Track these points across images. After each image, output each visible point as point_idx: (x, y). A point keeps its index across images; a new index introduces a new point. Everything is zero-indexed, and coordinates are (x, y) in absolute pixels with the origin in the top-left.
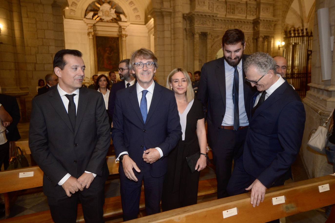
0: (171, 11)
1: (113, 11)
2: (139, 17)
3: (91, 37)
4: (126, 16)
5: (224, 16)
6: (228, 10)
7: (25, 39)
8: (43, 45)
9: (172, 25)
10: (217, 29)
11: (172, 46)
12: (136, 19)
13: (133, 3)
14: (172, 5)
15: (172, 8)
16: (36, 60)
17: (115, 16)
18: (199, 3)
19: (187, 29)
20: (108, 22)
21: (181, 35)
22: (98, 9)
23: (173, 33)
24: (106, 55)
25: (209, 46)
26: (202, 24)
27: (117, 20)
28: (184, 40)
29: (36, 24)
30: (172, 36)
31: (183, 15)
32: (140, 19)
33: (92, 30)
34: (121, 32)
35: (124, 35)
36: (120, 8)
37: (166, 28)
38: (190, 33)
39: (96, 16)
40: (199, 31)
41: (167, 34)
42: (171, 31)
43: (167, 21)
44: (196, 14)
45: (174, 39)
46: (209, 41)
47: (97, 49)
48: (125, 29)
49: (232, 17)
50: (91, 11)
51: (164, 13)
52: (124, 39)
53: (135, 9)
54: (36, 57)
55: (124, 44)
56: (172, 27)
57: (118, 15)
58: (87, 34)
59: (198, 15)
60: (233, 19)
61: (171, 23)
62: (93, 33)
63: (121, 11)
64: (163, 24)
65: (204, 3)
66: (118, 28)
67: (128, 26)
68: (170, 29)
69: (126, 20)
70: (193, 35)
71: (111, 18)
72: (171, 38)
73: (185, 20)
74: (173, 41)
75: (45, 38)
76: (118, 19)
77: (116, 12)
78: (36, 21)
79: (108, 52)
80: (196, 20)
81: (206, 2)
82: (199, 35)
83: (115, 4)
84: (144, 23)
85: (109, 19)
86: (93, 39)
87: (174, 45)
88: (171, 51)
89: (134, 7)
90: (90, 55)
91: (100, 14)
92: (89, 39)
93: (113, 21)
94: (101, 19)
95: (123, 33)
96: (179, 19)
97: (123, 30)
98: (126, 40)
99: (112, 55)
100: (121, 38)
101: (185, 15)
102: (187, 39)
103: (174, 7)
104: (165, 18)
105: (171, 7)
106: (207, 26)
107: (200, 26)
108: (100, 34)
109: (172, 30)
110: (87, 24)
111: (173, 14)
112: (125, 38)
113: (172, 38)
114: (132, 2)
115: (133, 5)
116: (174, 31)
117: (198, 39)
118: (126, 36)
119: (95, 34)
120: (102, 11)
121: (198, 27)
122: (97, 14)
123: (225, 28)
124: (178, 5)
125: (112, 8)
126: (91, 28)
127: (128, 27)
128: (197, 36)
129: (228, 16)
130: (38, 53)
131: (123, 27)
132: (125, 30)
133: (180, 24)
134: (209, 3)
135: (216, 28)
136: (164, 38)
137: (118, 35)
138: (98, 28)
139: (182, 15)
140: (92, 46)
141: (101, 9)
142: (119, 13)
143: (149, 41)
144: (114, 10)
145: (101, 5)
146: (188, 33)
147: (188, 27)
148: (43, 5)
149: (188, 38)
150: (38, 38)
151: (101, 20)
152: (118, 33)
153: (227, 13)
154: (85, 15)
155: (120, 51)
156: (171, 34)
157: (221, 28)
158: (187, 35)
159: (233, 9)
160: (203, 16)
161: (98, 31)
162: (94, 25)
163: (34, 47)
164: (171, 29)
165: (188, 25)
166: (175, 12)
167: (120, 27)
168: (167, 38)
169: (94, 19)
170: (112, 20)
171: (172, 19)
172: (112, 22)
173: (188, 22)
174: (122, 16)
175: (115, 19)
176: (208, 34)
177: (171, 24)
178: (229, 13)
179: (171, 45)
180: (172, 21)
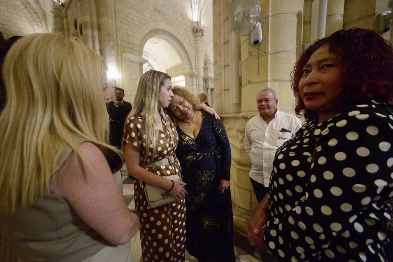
8: (134, 90)
9: (197, 82)
16: (130, 100)
19: (204, 86)
23: (198, 87)
29: (130, 75)
30: (198, 89)
37: (194, 84)
41: (195, 87)
42: (197, 86)
43: (195, 80)
51: (194, 75)
54: (130, 98)
56: (197, 84)
64: (193, 82)
70: (207, 89)
75: (135, 85)
80: (209, 81)
96: (201, 79)
101: (203, 78)
103: (198, 72)
104: (194, 78)
105: (196, 72)
111: (197, 76)
113: (198, 90)
124: (200, 72)
130: (131, 95)
133: (201, 83)
148: (135, 63)
156: (197, 88)
163: (129, 91)
165: (205, 84)
171: (197, 80)
173: (205, 82)
180: (197, 81)
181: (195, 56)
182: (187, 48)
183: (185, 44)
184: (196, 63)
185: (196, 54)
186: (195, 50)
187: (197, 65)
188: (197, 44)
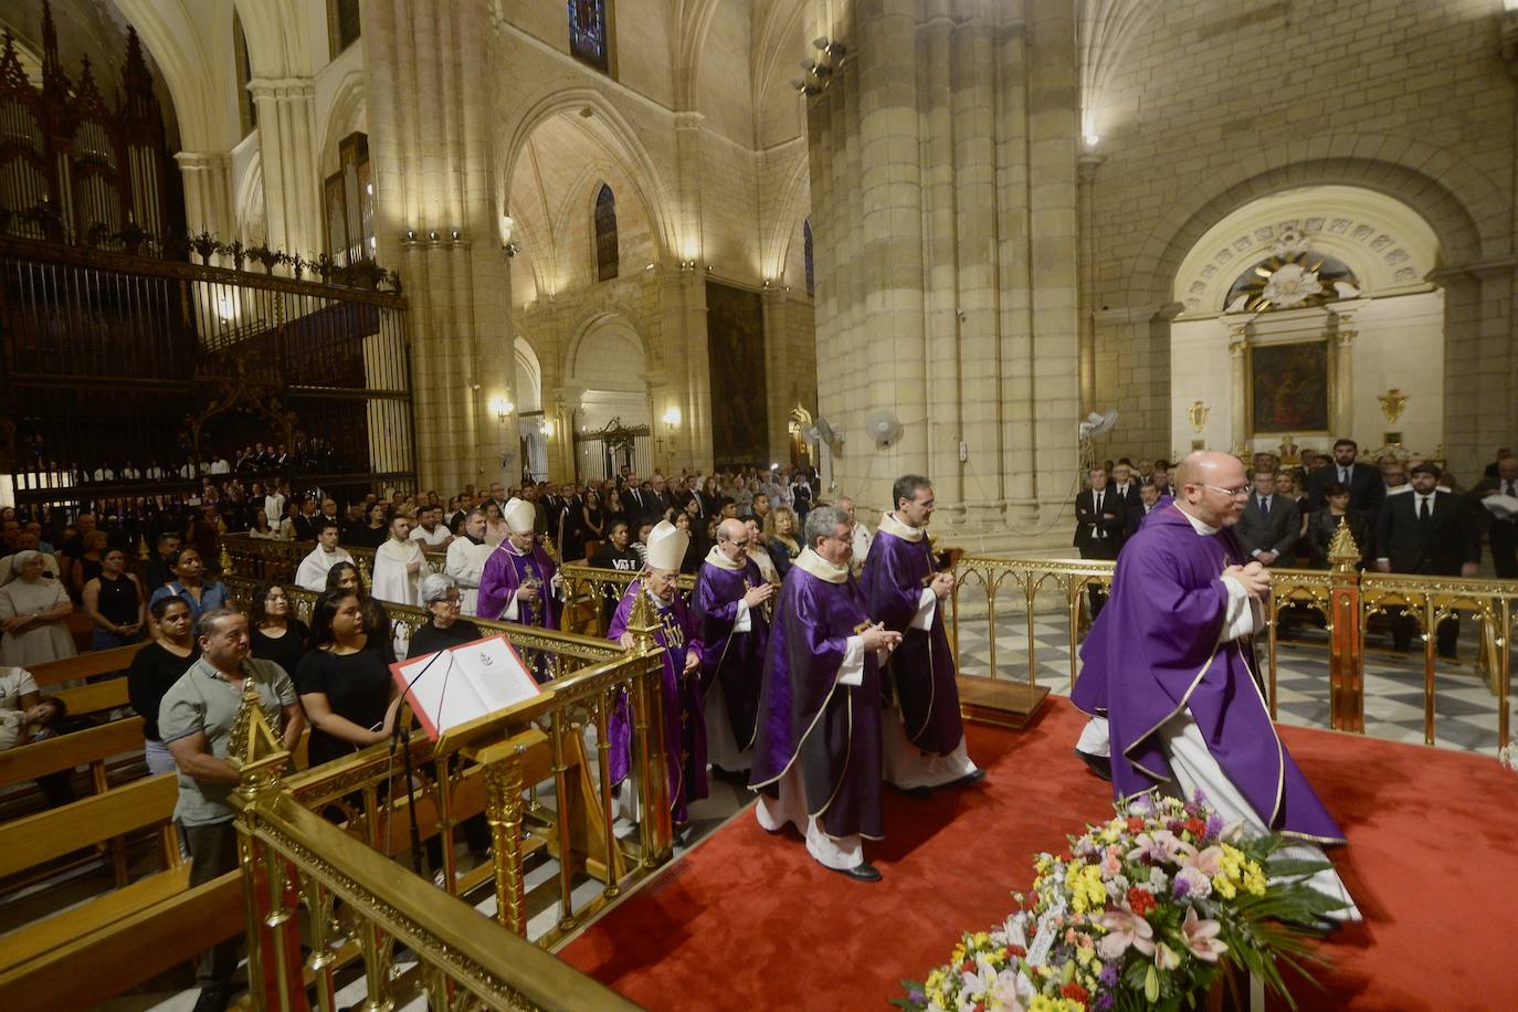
1: (1312, 278)
2: (1411, 272)
3: (1238, 353)
4: (1355, 283)
7: (1097, 390)
12: (1397, 281)
13: (1387, 240)
17: (1317, 288)
20: (1292, 308)
22: (1263, 283)
24: (1283, 390)
27: (1325, 297)
32: (1415, 277)
33: (1242, 338)
34: (1336, 326)
35: (1344, 334)
36: (1337, 263)
39: (1258, 301)
47: (1254, 378)
48: (1349, 316)
50: (1244, 289)
52: (1345, 344)
55: (1344, 358)
57: (1328, 282)
58: (1227, 347)
62: (1244, 345)
63: (1339, 270)
66: (1326, 318)
67: (1362, 306)
71: (1304, 296)
76: (1327, 293)
77: (1320, 278)
78: (1119, 356)
79: (1287, 382)
83: (1319, 257)
84: (1427, 287)
85: (1294, 300)
86: (1245, 357)
89: (1390, 249)
90: (1233, 396)
91: (1269, 293)
92: (1234, 358)
93: (1310, 303)
94: (1270, 304)
95: (1343, 327)
97: (1341, 321)
98: (1350, 347)
99: (1299, 390)
100: (1336, 344)
108: (1265, 341)
110: (1230, 325)
112: (1350, 340)
114: (1382, 237)
115: (1387, 244)
118: (1353, 334)
119: (1249, 344)
120: (1275, 284)
122: (1261, 295)
125: (1308, 270)
126: (1239, 334)
127: (1359, 310)
131: (1340, 314)
132: (1349, 320)
137: (1323, 335)
138: (1260, 329)
140: (1238, 374)
141: (1271, 281)
142: (1330, 276)
144: (1316, 274)
145: (1273, 271)
150: (1119, 385)
151: (1273, 308)
152: (1326, 330)
154: (1226, 305)
155: (1331, 375)
161: (1260, 335)
162: (1250, 324)
167: (1333, 314)
169: (1251, 308)
170: (1306, 300)
172: (1308, 307)
174: (1340, 284)
175: (1318, 296)
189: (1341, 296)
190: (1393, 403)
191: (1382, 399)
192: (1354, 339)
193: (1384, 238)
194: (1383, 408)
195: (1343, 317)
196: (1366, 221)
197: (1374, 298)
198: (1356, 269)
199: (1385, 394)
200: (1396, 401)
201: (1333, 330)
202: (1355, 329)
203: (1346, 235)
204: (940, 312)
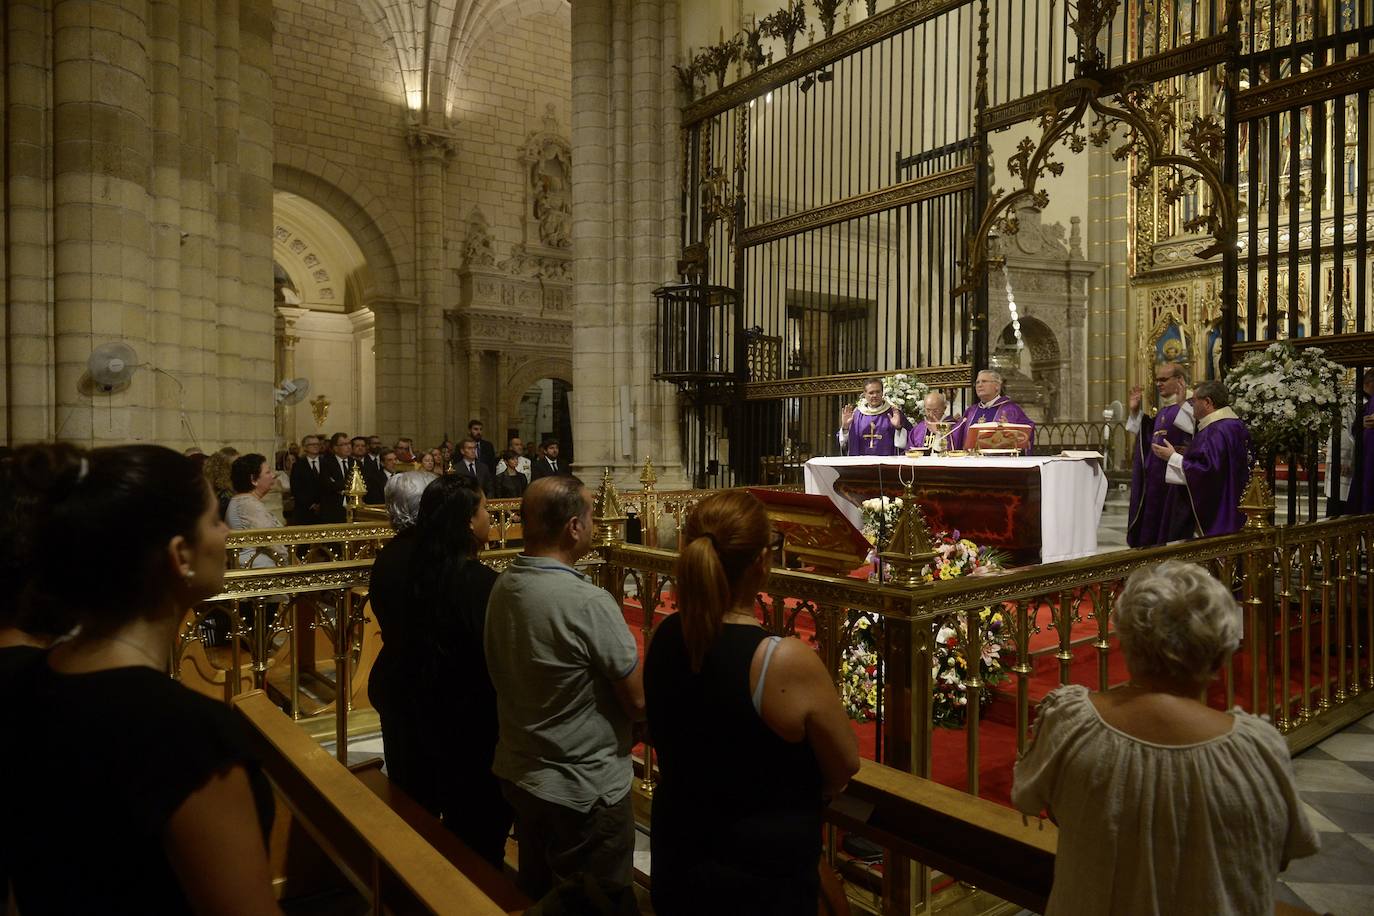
0: (418, 302)
2: (331, 293)
4: (295, 291)
5: (538, 316)
6: (546, 302)
9: (420, 332)
10: (524, 343)
11: (420, 377)
12: (322, 298)
13: (315, 259)
14: (419, 289)
15: (419, 295)
18: (479, 289)
19: (454, 343)
21: (439, 355)
23: (420, 349)
25: (504, 381)
26: (488, 333)
28: (445, 364)
30: (420, 355)
31: (445, 311)
32: (333, 298)
34: (283, 330)
35: (289, 337)
36: (284, 271)
37: (405, 337)
38: (460, 351)
40: (482, 349)
41: (408, 351)
42: (416, 344)
43: (407, 322)
44: (473, 313)
45: (424, 363)
46: (504, 371)
48: (294, 322)
49: (556, 317)
51: (401, 307)
52: (290, 348)
53: (321, 273)
55: (287, 361)
56: (419, 337)
57: (278, 286)
59: (477, 315)
60: (558, 321)
61: (417, 328)
64: (398, 329)
65: (492, 288)
66: (275, 321)
67: (303, 315)
68: (414, 341)
69: (296, 301)
70: (468, 355)
72: (416, 359)
73: (450, 321)
74: (420, 367)
80: (473, 324)
81: (495, 286)
82: (481, 357)
84: (342, 309)
87: (424, 375)
88: (416, 389)
89: (317, 268)
95: (289, 331)
96: (436, 320)
97: (287, 325)
98: (293, 350)
100: (281, 346)
101: (449, 313)
102: (453, 363)
103: (424, 294)
104: (403, 316)
105: (416, 293)
106: (497, 338)
107: (481, 337)
109: (419, 343)
111: (420, 310)
112: (293, 345)
113: (420, 361)
114: (311, 255)
115: (315, 263)
116: (423, 346)
117: (478, 365)
118: (296, 340)
121: (479, 340)
123: (540, 339)
124: (433, 292)
127: (301, 318)
128: (475, 359)
129: (546, 316)
131: (287, 319)
132: (294, 326)
133: (438, 332)
134: (503, 286)
135: (520, 339)
136: (399, 359)
139: (442, 313)
142: (280, 281)
143: (357, 354)
146: (455, 350)
147: (456, 338)
149: (455, 361)
153: (546, 309)
156: (417, 352)
157: (533, 339)
158: (453, 353)
159: (557, 300)
160: (490, 319)
164: (417, 340)
165: (456, 333)
166: (425, 304)
167: (280, 317)
168: (408, 359)
171: (420, 320)
173: (456, 327)
174: (286, 292)
176: (501, 354)
177: (416, 330)
178: (548, 307)
179: (416, 374)
180: (419, 324)
181: (415, 234)
182: (374, 210)
183: (361, 197)
184: (415, 262)
185: (418, 225)
186: (414, 212)
187: (419, 267)
188: (421, 189)
189: (287, 301)
190: (320, 407)
191: (313, 403)
192: (296, 344)
193: (311, 257)
194: (314, 412)
195: (289, 322)
196: (301, 238)
197: (311, 310)
198: (294, 278)
199: (315, 399)
200: (323, 405)
201: (281, 333)
202: (297, 335)
203: (286, 245)
204: (165, 226)
